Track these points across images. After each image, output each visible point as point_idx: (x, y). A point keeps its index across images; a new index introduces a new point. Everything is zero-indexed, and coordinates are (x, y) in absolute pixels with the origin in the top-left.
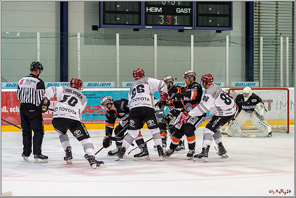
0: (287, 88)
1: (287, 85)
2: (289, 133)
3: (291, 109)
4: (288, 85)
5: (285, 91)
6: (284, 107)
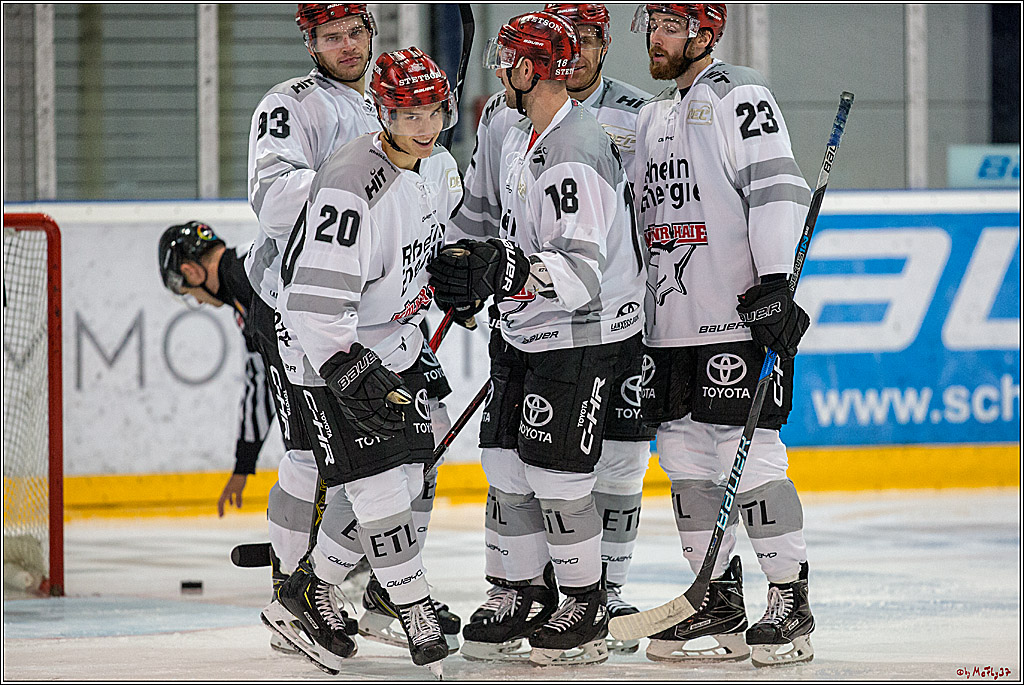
1: (41, 184)
2: (62, 594)
3: (79, 385)
4: (47, 177)
5: (27, 237)
6: (19, 367)
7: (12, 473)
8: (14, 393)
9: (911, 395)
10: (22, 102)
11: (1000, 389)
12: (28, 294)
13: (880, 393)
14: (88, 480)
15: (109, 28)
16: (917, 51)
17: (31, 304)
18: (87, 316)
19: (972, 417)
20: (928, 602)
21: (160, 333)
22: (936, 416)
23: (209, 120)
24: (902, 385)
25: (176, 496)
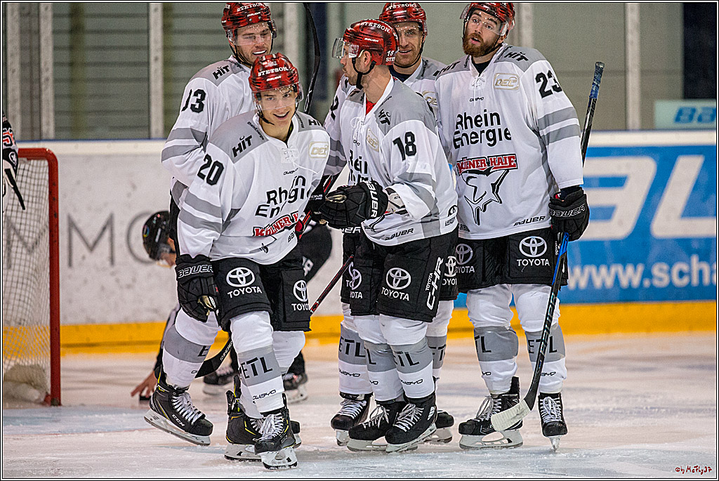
0: (48, 146)
1: (44, 129)
2: (60, 404)
3: (70, 264)
4: (48, 126)
5: (35, 164)
6: (30, 252)
7: (25, 323)
8: (27, 270)
9: (630, 269)
10: (31, 74)
11: (690, 264)
12: (36, 203)
13: (609, 268)
14: (77, 327)
15: (89, 24)
16: (633, 37)
17: (38, 210)
18: (75, 218)
19: (671, 283)
20: (642, 408)
21: (124, 228)
22: (647, 283)
23: (157, 85)
24: (624, 262)
25: (136, 339)
